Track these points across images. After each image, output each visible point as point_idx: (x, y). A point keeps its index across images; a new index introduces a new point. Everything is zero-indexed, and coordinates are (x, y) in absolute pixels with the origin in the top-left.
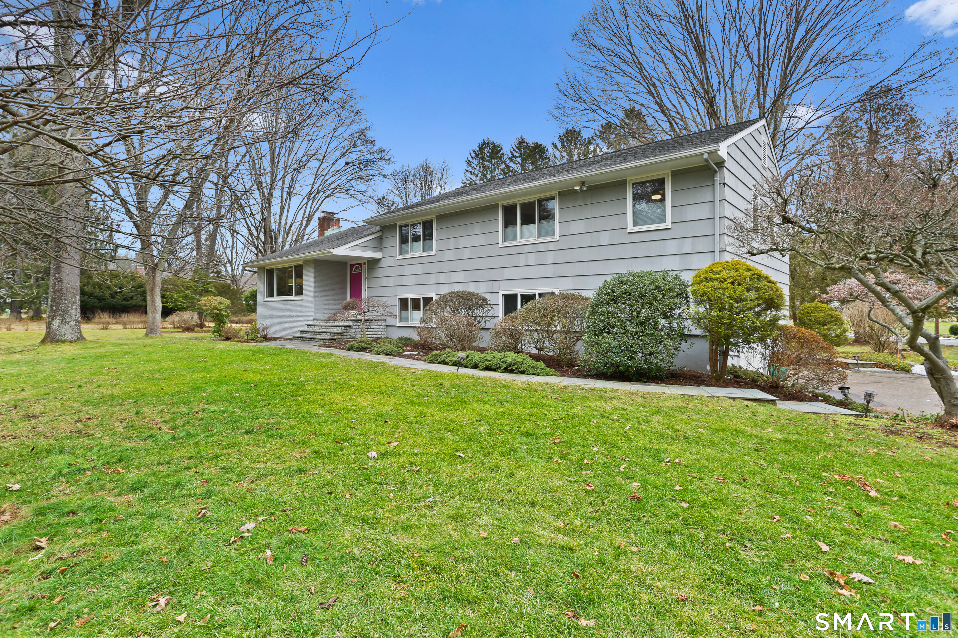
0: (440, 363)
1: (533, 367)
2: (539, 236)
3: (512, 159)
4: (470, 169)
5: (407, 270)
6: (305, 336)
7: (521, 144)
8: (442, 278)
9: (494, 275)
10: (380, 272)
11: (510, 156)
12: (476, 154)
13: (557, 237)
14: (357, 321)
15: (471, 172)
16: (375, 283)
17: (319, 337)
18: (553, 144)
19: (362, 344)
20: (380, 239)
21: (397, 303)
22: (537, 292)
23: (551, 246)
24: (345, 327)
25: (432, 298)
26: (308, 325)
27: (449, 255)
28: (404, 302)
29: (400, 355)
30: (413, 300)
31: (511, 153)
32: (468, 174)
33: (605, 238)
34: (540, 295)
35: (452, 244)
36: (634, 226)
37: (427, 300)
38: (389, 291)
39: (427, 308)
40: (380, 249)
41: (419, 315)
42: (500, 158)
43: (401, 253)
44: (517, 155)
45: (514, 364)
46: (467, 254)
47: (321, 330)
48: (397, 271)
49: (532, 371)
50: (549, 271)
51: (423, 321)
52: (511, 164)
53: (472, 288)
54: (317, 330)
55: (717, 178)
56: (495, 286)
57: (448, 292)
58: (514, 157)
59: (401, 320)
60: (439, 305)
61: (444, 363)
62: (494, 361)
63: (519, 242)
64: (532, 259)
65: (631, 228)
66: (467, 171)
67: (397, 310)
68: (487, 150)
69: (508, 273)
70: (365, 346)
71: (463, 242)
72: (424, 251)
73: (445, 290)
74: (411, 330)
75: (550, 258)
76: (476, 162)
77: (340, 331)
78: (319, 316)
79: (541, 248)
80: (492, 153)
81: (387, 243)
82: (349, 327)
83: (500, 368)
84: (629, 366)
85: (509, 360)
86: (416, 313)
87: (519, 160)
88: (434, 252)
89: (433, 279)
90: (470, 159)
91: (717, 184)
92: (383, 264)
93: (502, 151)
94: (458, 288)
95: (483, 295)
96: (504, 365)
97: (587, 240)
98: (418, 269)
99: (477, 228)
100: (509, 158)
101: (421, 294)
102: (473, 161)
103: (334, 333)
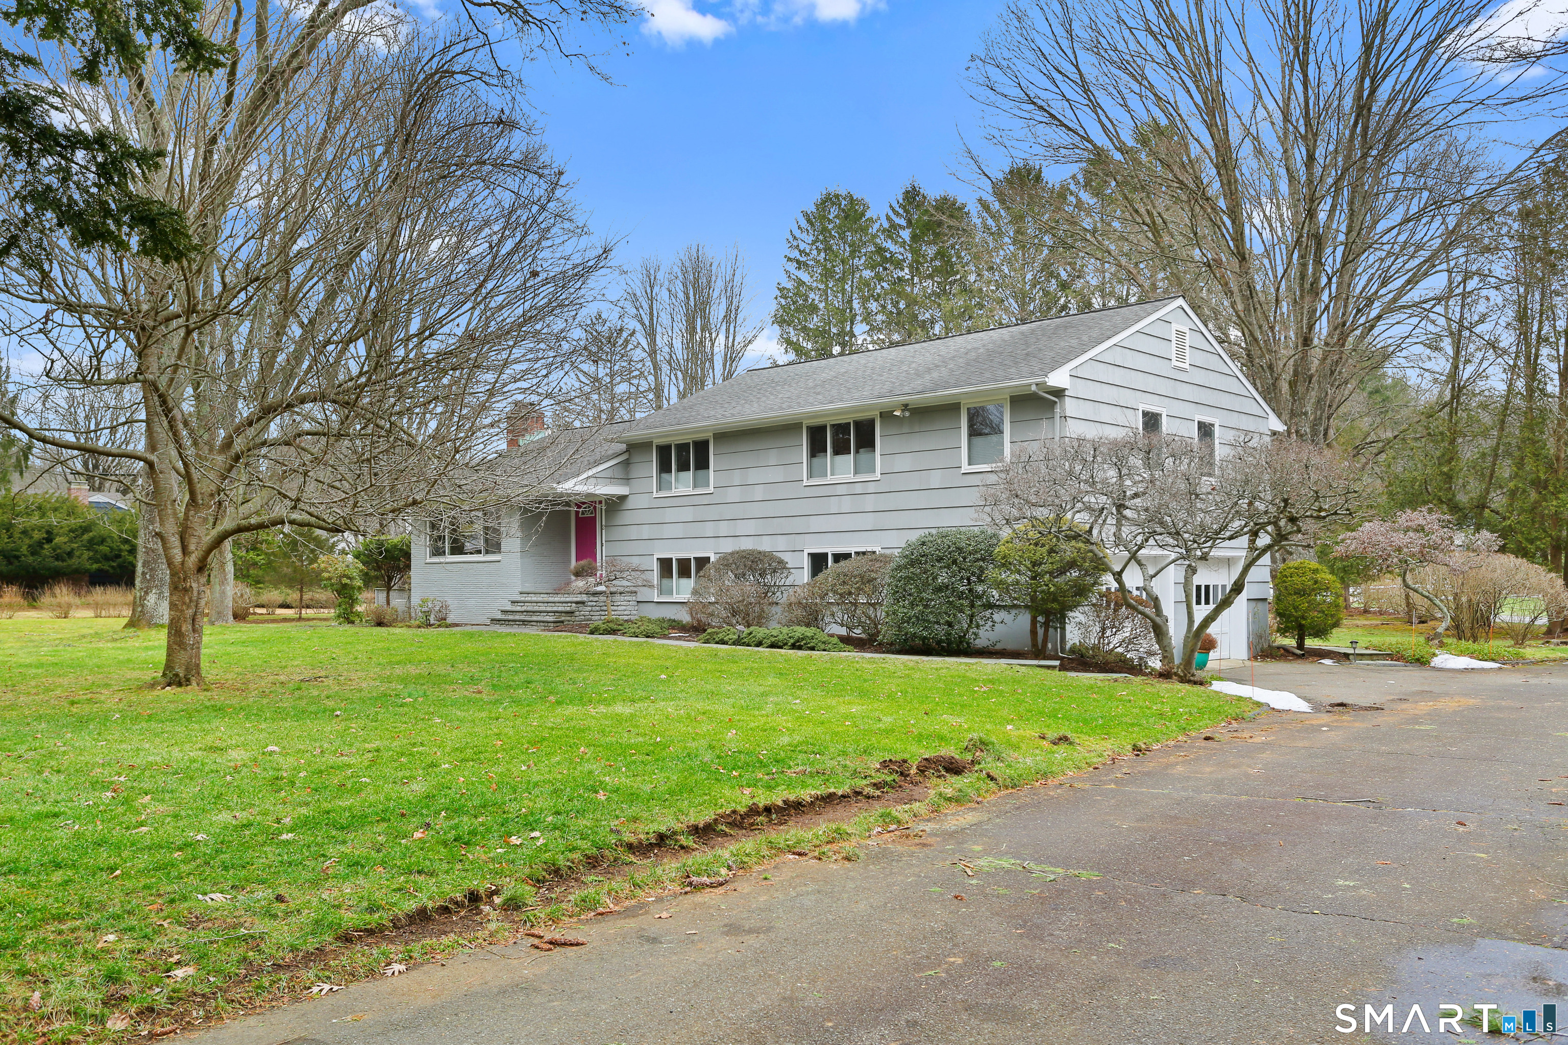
0: (717, 643)
1: (824, 643)
2: (856, 473)
3: (892, 231)
4: (795, 254)
5: (670, 515)
6: (511, 617)
7: (912, 197)
8: (724, 528)
9: (798, 525)
10: (626, 517)
11: (886, 225)
12: (809, 221)
13: (878, 475)
14: (595, 594)
15: (798, 262)
16: (617, 533)
17: (535, 618)
18: (980, 200)
19: (611, 625)
20: (626, 464)
21: (655, 566)
22: (852, 550)
23: (871, 488)
24: (577, 603)
25: (707, 559)
26: (513, 602)
27: (734, 494)
28: (665, 565)
29: (665, 637)
30: (679, 561)
31: (888, 218)
32: (792, 267)
33: (936, 479)
34: (857, 553)
35: (737, 477)
36: (970, 464)
37: (702, 562)
38: (640, 548)
39: (702, 573)
40: (627, 480)
41: (688, 584)
42: (864, 230)
43: (660, 489)
44: (903, 222)
45: (803, 639)
46: (759, 493)
47: (536, 608)
48: (654, 516)
49: (823, 646)
50: (867, 521)
51: (695, 592)
52: (889, 245)
53: (765, 545)
54: (529, 609)
55: (1058, 410)
56: (798, 542)
57: (730, 551)
58: (894, 226)
59: (661, 593)
60: (717, 570)
61: (723, 642)
62: (781, 637)
63: (829, 479)
64: (847, 504)
65: (966, 468)
66: (790, 259)
67: (655, 577)
68: (833, 212)
69: (817, 524)
70: (615, 627)
71: (754, 476)
72: (695, 486)
73: (728, 546)
74: (679, 607)
75: (870, 503)
76: (810, 239)
77: (568, 609)
78: (528, 587)
79: (858, 489)
80: (846, 218)
81: (638, 470)
82: (583, 603)
83: (786, 644)
84: (925, 638)
85: (798, 635)
86: (684, 581)
87: (906, 234)
88: (711, 490)
89: (709, 529)
90: (797, 233)
91: (1057, 416)
92: (630, 503)
93: (868, 215)
94: (747, 545)
95: (779, 555)
96: (792, 641)
97: (914, 481)
98: (687, 514)
99: (773, 457)
100: (884, 231)
101: (691, 554)
102: (804, 236)
103: (561, 612)
